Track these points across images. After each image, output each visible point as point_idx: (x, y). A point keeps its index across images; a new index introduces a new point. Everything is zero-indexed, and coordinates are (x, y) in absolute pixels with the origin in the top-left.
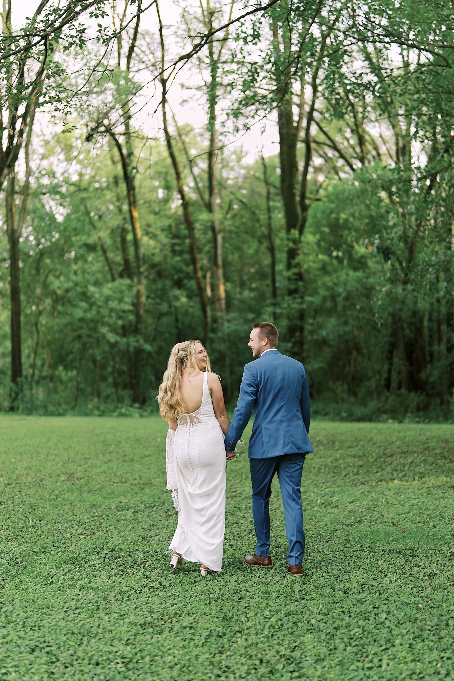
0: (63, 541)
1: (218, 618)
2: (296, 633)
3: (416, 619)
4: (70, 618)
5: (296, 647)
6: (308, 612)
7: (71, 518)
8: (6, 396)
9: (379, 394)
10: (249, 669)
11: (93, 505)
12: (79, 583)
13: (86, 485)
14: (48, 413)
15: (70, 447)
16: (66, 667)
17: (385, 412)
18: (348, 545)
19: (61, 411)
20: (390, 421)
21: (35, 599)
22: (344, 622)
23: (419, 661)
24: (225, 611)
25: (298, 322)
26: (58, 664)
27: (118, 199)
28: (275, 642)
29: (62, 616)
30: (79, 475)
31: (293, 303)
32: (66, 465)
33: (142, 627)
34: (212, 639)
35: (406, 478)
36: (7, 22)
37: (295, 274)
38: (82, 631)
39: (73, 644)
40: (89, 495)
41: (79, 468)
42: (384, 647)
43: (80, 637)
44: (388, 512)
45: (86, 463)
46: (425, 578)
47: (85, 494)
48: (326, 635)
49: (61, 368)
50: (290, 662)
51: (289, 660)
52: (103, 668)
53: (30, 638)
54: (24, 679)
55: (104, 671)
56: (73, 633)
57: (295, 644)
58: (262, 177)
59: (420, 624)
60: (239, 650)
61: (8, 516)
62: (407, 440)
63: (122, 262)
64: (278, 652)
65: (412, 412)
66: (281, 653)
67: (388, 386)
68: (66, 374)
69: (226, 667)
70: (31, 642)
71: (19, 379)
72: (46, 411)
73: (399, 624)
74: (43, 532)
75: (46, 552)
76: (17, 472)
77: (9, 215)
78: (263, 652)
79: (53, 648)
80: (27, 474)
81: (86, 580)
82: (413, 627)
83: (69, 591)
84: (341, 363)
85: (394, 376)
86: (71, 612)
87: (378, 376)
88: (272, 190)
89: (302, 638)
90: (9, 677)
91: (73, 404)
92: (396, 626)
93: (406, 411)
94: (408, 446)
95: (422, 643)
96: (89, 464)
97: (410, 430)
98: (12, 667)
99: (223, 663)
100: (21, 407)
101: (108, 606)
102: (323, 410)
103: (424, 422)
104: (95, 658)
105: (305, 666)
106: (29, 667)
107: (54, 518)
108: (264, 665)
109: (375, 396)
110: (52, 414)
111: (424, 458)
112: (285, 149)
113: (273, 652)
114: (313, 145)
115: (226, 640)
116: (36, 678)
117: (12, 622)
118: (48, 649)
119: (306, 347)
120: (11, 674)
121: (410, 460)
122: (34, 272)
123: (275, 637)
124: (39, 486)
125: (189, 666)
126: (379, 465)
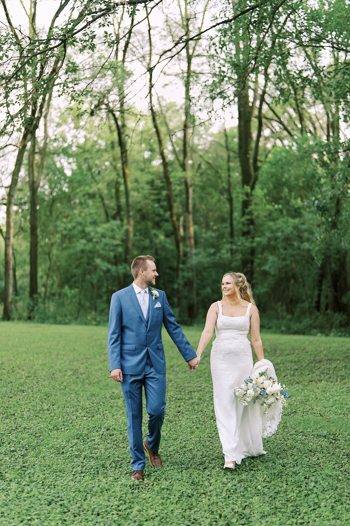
0: (70, 421)
1: (188, 482)
2: (246, 496)
3: (337, 487)
4: (77, 480)
5: (246, 506)
6: (255, 480)
7: (76, 404)
8: (25, 308)
9: (311, 313)
10: (211, 521)
11: (93, 394)
12: (83, 453)
13: (87, 379)
14: (56, 322)
15: (74, 349)
16: (75, 516)
17: (315, 328)
18: (286, 430)
19: (67, 321)
20: (319, 334)
21: (51, 464)
22: (283, 488)
23: (338, 519)
24: (193, 477)
25: (250, 257)
26: (69, 514)
27: (114, 159)
28: (231, 502)
29: (71, 478)
30: (82, 371)
31: (246, 242)
32: (71, 363)
33: (131, 488)
34: (183, 499)
35: (331, 380)
36: (33, 22)
37: (248, 220)
38: (86, 489)
39: (80, 499)
40: (89, 387)
41: (81, 366)
42: (312, 508)
43: (85, 494)
44: (317, 405)
45: (87, 362)
46: (344, 457)
47: (87, 386)
48: (269, 498)
49: (66, 287)
50: (241, 517)
51: (241, 516)
52: (103, 518)
53: (48, 494)
54: (44, 524)
55: (103, 520)
56: (80, 491)
57: (245, 504)
58: (224, 144)
59: (339, 491)
60: (203, 507)
61: (28, 401)
62: (332, 350)
63: (115, 207)
64: (233, 509)
65: (336, 328)
66: (235, 511)
67: (318, 308)
68: (70, 292)
69: (194, 519)
70: (49, 497)
71: (35, 296)
72: (56, 320)
73: (324, 491)
74: (55, 414)
75: (58, 429)
76: (35, 367)
77: (31, 170)
78: (222, 509)
79: (64, 502)
80: (43, 369)
81: (89, 452)
82: (334, 494)
83: (76, 460)
84: (282, 288)
85: (323, 299)
86: (78, 475)
87: (310, 300)
88: (232, 154)
89: (251, 500)
90: (33, 523)
91: (76, 315)
92: (322, 492)
93: (331, 327)
94: (333, 354)
95: (341, 506)
96: (89, 363)
97: (335, 342)
98: (35, 515)
99: (192, 516)
100: (36, 317)
101: (106, 471)
102: (267, 324)
103: (345, 336)
104: (97, 510)
105: (253, 520)
106: (48, 515)
107: (64, 403)
108: (223, 518)
109: (308, 315)
110: (60, 323)
111: (344, 364)
112: (242, 123)
113: (229, 510)
114: (264, 120)
115: (194, 499)
116: (53, 523)
117: (34, 482)
118: (61, 502)
119: (255, 275)
120: (34, 520)
121: (334, 365)
122: (48, 213)
123: (231, 498)
124: (52, 379)
125: (167, 518)
126: (310, 369)
